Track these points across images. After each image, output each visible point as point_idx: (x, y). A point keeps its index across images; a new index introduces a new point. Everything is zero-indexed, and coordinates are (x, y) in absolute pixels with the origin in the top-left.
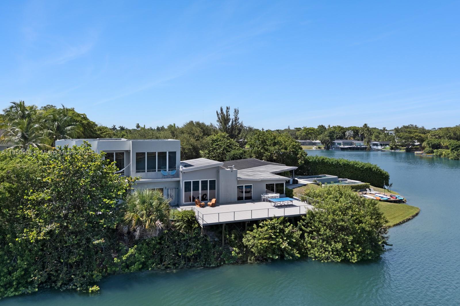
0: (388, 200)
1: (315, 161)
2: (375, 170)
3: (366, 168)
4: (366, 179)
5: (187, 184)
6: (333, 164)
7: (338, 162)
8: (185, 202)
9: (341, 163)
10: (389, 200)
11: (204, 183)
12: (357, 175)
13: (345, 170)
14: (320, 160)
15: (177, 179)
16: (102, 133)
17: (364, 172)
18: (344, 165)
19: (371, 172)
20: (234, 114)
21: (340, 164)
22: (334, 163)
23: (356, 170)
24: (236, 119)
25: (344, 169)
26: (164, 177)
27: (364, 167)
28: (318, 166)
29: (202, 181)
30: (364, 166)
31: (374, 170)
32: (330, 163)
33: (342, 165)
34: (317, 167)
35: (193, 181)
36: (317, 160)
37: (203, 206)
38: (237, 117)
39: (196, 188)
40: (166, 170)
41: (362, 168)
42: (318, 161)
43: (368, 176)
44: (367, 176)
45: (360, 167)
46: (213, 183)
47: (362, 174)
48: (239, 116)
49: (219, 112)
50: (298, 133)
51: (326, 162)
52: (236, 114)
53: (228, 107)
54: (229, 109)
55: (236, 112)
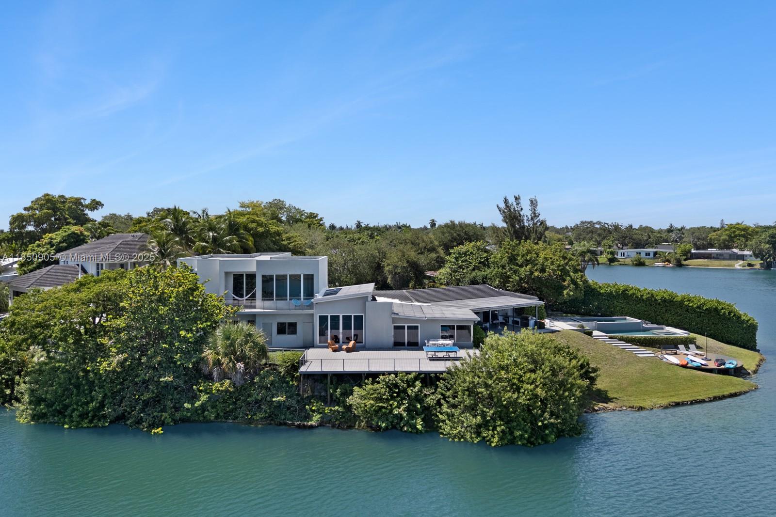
0: (700, 366)
1: (611, 292)
2: (727, 312)
3: (706, 309)
4: (708, 329)
5: (323, 319)
6: (643, 300)
7: (652, 295)
8: (319, 343)
9: (658, 298)
10: (703, 367)
11: (347, 319)
12: (689, 320)
13: (666, 311)
14: (619, 292)
15: (310, 312)
16: (289, 244)
17: (703, 316)
18: (664, 300)
19: (719, 317)
20: (530, 208)
21: (656, 300)
22: (644, 297)
23: (687, 311)
24: (535, 215)
25: (664, 310)
26: (296, 308)
27: (703, 307)
28: (615, 301)
29: (343, 316)
30: (704, 304)
31: (724, 313)
32: (637, 297)
33: (660, 301)
34: (614, 304)
35: (331, 316)
36: (614, 290)
37: (335, 351)
38: (536, 212)
39: (335, 326)
40: (300, 299)
41: (700, 309)
42: (616, 292)
43: (713, 323)
44: (711, 323)
45: (695, 306)
46: (359, 319)
47: (700, 319)
48: (539, 209)
49: (502, 206)
50: (713, 235)
51: (631, 295)
52: (534, 206)
53: (517, 196)
54: (519, 199)
55: (533, 203)
